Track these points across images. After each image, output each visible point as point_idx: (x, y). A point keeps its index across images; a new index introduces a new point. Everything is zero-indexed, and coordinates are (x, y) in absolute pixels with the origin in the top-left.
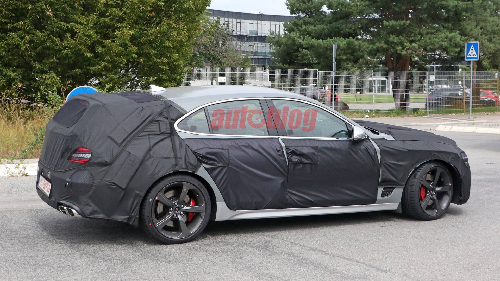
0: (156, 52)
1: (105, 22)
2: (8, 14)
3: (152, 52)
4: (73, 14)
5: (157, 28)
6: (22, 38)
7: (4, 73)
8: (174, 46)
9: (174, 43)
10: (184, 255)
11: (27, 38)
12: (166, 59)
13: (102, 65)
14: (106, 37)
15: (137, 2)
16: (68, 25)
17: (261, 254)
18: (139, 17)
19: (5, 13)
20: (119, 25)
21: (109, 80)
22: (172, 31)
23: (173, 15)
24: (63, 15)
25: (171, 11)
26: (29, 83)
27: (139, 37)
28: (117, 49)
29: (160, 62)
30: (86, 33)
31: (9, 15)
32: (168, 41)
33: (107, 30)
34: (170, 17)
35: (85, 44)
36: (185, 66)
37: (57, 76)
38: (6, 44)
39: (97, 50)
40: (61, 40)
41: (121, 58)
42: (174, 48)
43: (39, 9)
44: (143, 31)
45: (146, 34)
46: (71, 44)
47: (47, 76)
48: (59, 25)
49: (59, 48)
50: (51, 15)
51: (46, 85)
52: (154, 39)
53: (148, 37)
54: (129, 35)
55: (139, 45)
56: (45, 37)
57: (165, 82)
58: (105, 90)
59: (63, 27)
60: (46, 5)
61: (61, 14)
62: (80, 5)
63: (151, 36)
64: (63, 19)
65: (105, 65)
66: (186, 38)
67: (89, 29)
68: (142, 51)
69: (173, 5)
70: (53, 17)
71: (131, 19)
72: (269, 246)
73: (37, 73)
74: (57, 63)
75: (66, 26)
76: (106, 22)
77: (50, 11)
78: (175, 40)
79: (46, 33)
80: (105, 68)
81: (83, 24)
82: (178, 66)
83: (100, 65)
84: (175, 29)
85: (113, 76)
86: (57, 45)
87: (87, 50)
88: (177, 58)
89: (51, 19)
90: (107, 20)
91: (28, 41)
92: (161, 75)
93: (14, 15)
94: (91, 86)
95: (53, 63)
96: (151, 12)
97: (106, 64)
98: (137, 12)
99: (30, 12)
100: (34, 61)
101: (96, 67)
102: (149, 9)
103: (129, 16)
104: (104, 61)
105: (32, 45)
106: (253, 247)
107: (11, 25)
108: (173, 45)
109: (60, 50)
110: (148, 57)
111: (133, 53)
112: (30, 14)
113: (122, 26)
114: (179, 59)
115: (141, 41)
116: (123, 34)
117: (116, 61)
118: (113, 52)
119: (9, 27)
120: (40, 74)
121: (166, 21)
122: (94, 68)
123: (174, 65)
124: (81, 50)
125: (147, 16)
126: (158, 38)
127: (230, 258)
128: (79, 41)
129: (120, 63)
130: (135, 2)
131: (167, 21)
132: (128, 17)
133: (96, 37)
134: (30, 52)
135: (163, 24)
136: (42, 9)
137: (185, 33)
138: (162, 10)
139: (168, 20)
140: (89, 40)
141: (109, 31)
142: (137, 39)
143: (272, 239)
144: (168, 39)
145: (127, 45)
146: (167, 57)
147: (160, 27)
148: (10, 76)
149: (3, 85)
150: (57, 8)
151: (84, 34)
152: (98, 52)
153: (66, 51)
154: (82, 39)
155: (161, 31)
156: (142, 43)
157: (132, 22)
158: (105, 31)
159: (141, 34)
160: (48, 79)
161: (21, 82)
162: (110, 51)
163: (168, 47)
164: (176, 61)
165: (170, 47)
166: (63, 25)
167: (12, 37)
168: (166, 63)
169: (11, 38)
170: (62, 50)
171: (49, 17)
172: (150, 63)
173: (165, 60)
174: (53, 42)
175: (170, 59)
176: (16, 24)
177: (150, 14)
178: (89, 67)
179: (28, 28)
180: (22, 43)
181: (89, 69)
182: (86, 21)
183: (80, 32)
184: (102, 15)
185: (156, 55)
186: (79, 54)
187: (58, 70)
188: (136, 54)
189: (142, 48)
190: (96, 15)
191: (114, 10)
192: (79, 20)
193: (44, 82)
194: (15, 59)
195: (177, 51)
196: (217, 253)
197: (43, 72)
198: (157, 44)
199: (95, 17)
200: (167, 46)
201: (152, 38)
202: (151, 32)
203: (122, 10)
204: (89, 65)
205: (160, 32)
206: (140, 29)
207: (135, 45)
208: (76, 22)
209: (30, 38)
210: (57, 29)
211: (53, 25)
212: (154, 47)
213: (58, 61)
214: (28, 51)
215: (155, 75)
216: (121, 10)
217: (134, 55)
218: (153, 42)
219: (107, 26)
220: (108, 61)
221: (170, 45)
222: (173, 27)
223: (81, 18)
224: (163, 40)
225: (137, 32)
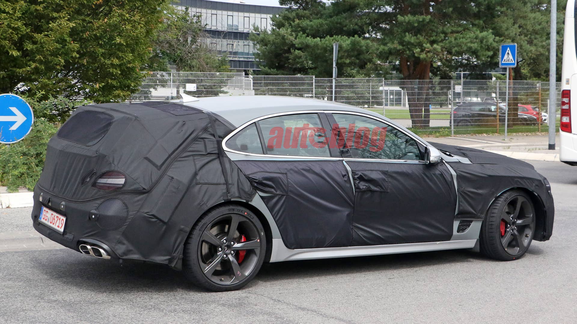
0: (103, 51)
1: (36, 10)
3: (99, 51)
5: (106, 20)
8: (127, 44)
9: (128, 40)
10: (133, 316)
13: (33, 67)
14: (38, 29)
17: (234, 314)
18: (82, 5)
20: (55, 15)
21: (42, 86)
22: (125, 24)
23: (127, 4)
27: (82, 32)
28: (52, 46)
29: (108, 64)
30: (12, 25)
32: (119, 37)
33: (40, 21)
34: (122, 6)
35: (11, 39)
36: (142, 69)
39: (25, 47)
41: (57, 57)
42: (128, 45)
44: (87, 24)
45: (91, 27)
52: (101, 34)
53: (93, 31)
54: (68, 27)
55: (82, 41)
57: (115, 90)
58: (35, 100)
63: (97, 30)
65: (36, 66)
66: (143, 34)
67: (15, 20)
68: (86, 49)
71: (71, 7)
72: (245, 304)
76: (38, 10)
78: (129, 36)
80: (36, 71)
81: (8, 13)
82: (133, 69)
83: (30, 67)
84: (129, 21)
85: (47, 81)
87: (13, 46)
88: (131, 58)
90: (40, 8)
92: (109, 81)
94: (17, 94)
97: (38, 65)
101: (24, 69)
103: (68, 3)
104: (34, 61)
106: (223, 305)
108: (127, 42)
110: (93, 57)
111: (74, 51)
113: (60, 17)
114: (134, 61)
115: (85, 36)
116: (61, 27)
117: (51, 62)
118: (47, 50)
121: (117, 11)
122: (21, 70)
123: (127, 68)
124: (5, 47)
125: (93, 4)
126: (106, 32)
127: (193, 319)
129: (56, 64)
131: (119, 11)
132: (68, 5)
133: (25, 30)
135: (113, 15)
137: (141, 27)
139: (120, 9)
140: (16, 34)
141: (42, 22)
142: (78, 34)
143: (249, 295)
144: (119, 35)
145: (66, 40)
146: (118, 58)
147: (109, 19)
151: (9, 26)
152: (27, 49)
154: (6, 32)
155: (110, 23)
156: (85, 38)
157: (72, 11)
158: (37, 22)
159: (84, 27)
162: (43, 48)
163: (120, 44)
164: (129, 62)
165: (123, 45)
168: (117, 64)
172: (96, 65)
173: (116, 61)
175: (123, 60)
177: (96, 1)
178: (14, 69)
181: (15, 72)
182: (12, 9)
183: (3, 23)
185: (103, 55)
186: (1, 51)
188: (78, 52)
189: (86, 46)
195: (131, 50)
196: (176, 313)
198: (105, 40)
199: (24, 4)
200: (118, 44)
201: (99, 33)
202: (98, 25)
204: (15, 66)
205: (109, 25)
206: (84, 20)
207: (77, 41)
212: (101, 44)
215: (102, 80)
217: (75, 54)
218: (100, 38)
219: (40, 16)
220: (41, 62)
221: (122, 42)
222: (126, 18)
223: (5, 5)
224: (113, 35)
225: (79, 24)
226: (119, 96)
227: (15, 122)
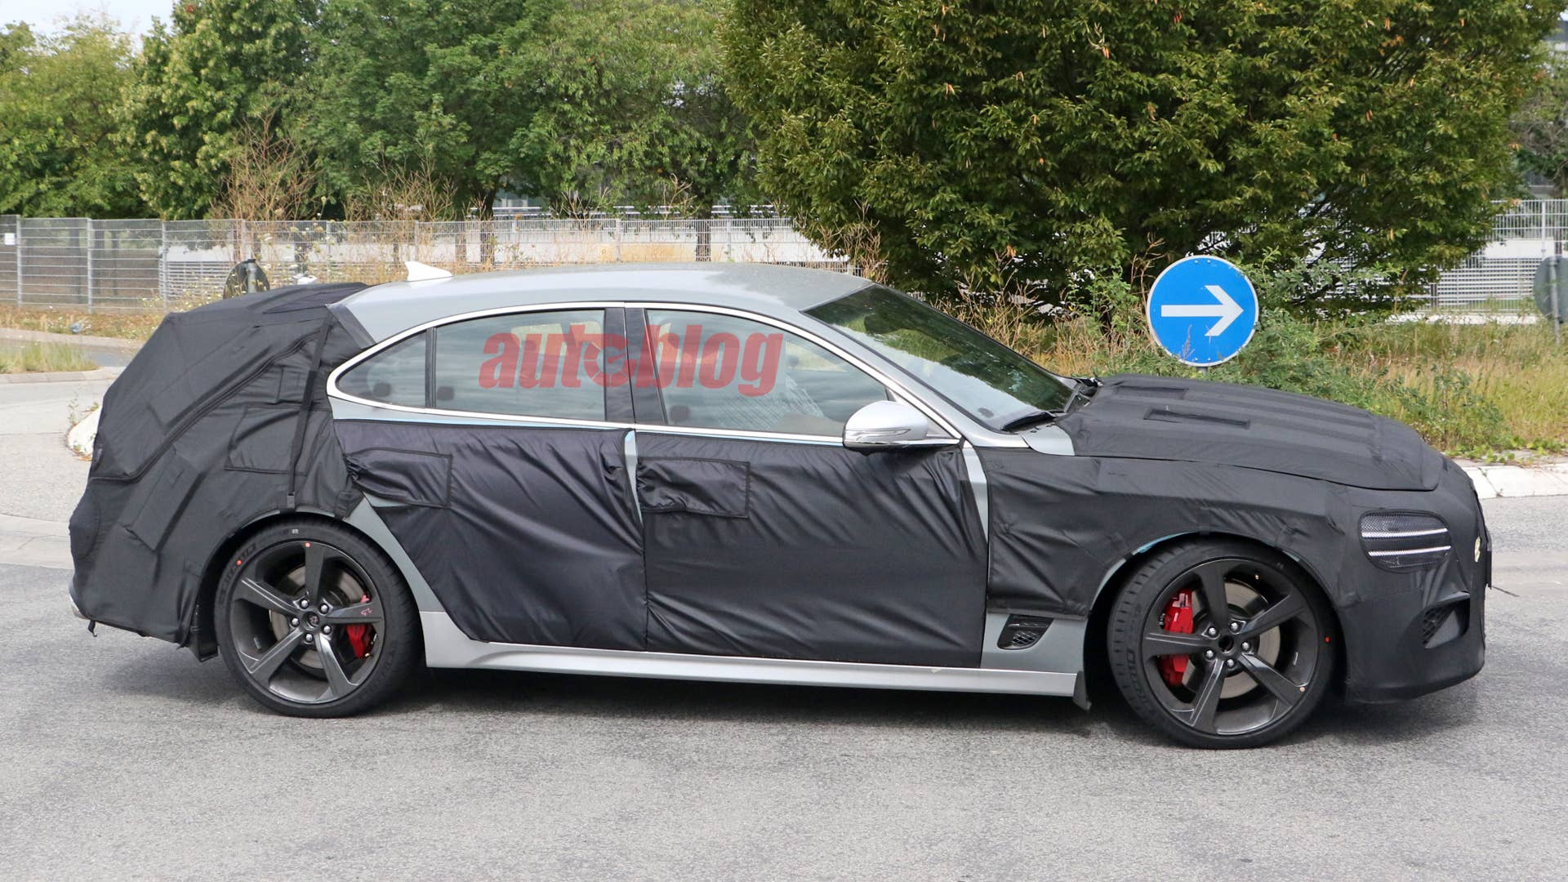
0: (1405, 153)
1: (1255, 67)
2: (983, 52)
3: (1395, 154)
4: (1165, 48)
5: (1412, 82)
6: (1020, 121)
7: (968, 219)
8: (1461, 136)
9: (1463, 126)
11: (1036, 118)
12: (1437, 175)
13: (1247, 195)
14: (1258, 111)
15: (1351, 7)
16: (1152, 80)
18: (1358, 51)
19: (976, 51)
20: (1297, 76)
21: (1266, 238)
22: (1457, 91)
23: (1460, 43)
24: (1138, 51)
25: (1455, 29)
26: (1034, 247)
27: (1359, 112)
28: (1291, 149)
29: (1417, 185)
30: (1208, 103)
31: (985, 55)
32: (1442, 120)
33: (1260, 92)
34: (1449, 48)
35: (1203, 134)
36: (1494, 194)
37: (1116, 228)
38: (975, 138)
39: (1233, 153)
40: (1131, 125)
41: (1301, 173)
42: (1462, 140)
43: (1071, 37)
44: (1367, 93)
45: (1377, 101)
46: (1163, 136)
47: (1088, 227)
48: (1128, 82)
49: (1125, 146)
50: (1106, 52)
51: (1085, 252)
52: (1401, 115)
53: (1382, 109)
54: (1327, 107)
55: (1355, 133)
56: (1086, 116)
57: (1431, 245)
58: (1262, 269)
59: (1137, 86)
60: (1091, 24)
61: (1134, 48)
62: (1187, 22)
63: (1392, 105)
64: (1137, 64)
65: (1256, 193)
66: (1499, 111)
67: (1215, 92)
68: (1365, 151)
69: (1461, 12)
70: (1111, 57)
71: (1332, 58)
73: (1059, 218)
74: (1117, 190)
75: (1145, 83)
76: (1259, 68)
77: (1102, 40)
78: (1467, 117)
79: (1090, 104)
80: (1255, 201)
81: (1197, 76)
82: (1472, 195)
83: (1240, 196)
84: (1469, 84)
85: (1278, 226)
86: (1118, 138)
87: (1206, 151)
88: (1469, 169)
89: (1104, 65)
90: (1263, 62)
91: (1038, 128)
92: (1419, 224)
93: (999, 55)
94: (1219, 254)
95: (1105, 189)
96: (1392, 34)
97: (1259, 191)
98: (1350, 36)
99: (1045, 46)
100: (1052, 184)
101: (1228, 202)
102: (1388, 25)
103: (1326, 48)
104: (1250, 184)
105: (1048, 138)
107: (991, 83)
108: (1460, 132)
109: (1127, 153)
110: (1382, 167)
111: (1338, 158)
112: (1046, 51)
113: (1307, 79)
114: (1475, 174)
115: (1363, 121)
116: (1312, 107)
117: (1288, 184)
118: (1280, 158)
119: (985, 88)
120: (1067, 222)
121: (1437, 60)
122: (1222, 203)
123: (1460, 191)
124: (1192, 154)
125: (1381, 46)
126: (1412, 111)
128: (1185, 126)
129: (1299, 188)
130: (1347, 8)
131: (1442, 61)
132: (1325, 53)
133: (1235, 112)
134: (1042, 161)
135: (1430, 69)
136: (1078, 36)
137: (1494, 95)
138: (1425, 25)
139: (1443, 56)
140: (1217, 124)
141: (1267, 95)
142: (1350, 118)
144: (1442, 114)
145: (1321, 134)
146: (1440, 169)
147: (1419, 80)
148: (985, 226)
149: (965, 251)
150: (1122, 33)
151: (1203, 107)
152: (1234, 158)
153: (1147, 156)
154: (1194, 120)
155: (1422, 89)
156: (1362, 126)
157: (1335, 66)
158: (1254, 95)
159: (1362, 100)
160: (1090, 235)
161: (1014, 244)
162: (1272, 154)
163: (1447, 138)
164: (1466, 179)
165: (1451, 138)
166: (1138, 81)
167: (993, 117)
168: (1438, 185)
169: (990, 119)
170: (1134, 153)
171: (1098, 58)
172: (1388, 187)
173: (1435, 178)
174: (1109, 127)
175: (1450, 173)
176: (1006, 80)
177: (1389, 41)
178: (1206, 202)
179: (1037, 92)
180: (1020, 135)
181: (1206, 208)
183: (1189, 100)
184: (1250, 48)
185: (1404, 163)
186: (1181, 162)
187: (1118, 211)
188: (1348, 160)
189: (1365, 143)
190: (1234, 50)
191: (1282, 31)
192: (1184, 64)
193: (1080, 245)
194: (999, 181)
195: (1470, 150)
197: (1075, 216)
198: (1409, 128)
199: (1232, 56)
201: (1396, 113)
202: (1394, 95)
203: (1308, 32)
204: (1208, 196)
205: (1419, 93)
206: (1360, 86)
207: (1345, 134)
208: (1177, 71)
209: (1042, 119)
210: (1121, 93)
211: (1108, 80)
212: (1401, 138)
213: (1119, 184)
214: (1037, 158)
215: (1402, 221)
216: (1303, 33)
217: (1341, 166)
218: (1399, 125)
219: (1260, 81)
220: (1265, 184)
221: (1450, 132)
222: (1459, 76)
223: (1189, 59)
224: (1429, 116)
225: (1352, 94)
226: (1439, 258)
227: (1218, 318)
